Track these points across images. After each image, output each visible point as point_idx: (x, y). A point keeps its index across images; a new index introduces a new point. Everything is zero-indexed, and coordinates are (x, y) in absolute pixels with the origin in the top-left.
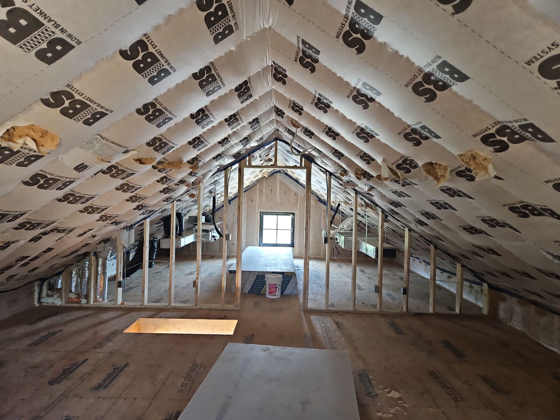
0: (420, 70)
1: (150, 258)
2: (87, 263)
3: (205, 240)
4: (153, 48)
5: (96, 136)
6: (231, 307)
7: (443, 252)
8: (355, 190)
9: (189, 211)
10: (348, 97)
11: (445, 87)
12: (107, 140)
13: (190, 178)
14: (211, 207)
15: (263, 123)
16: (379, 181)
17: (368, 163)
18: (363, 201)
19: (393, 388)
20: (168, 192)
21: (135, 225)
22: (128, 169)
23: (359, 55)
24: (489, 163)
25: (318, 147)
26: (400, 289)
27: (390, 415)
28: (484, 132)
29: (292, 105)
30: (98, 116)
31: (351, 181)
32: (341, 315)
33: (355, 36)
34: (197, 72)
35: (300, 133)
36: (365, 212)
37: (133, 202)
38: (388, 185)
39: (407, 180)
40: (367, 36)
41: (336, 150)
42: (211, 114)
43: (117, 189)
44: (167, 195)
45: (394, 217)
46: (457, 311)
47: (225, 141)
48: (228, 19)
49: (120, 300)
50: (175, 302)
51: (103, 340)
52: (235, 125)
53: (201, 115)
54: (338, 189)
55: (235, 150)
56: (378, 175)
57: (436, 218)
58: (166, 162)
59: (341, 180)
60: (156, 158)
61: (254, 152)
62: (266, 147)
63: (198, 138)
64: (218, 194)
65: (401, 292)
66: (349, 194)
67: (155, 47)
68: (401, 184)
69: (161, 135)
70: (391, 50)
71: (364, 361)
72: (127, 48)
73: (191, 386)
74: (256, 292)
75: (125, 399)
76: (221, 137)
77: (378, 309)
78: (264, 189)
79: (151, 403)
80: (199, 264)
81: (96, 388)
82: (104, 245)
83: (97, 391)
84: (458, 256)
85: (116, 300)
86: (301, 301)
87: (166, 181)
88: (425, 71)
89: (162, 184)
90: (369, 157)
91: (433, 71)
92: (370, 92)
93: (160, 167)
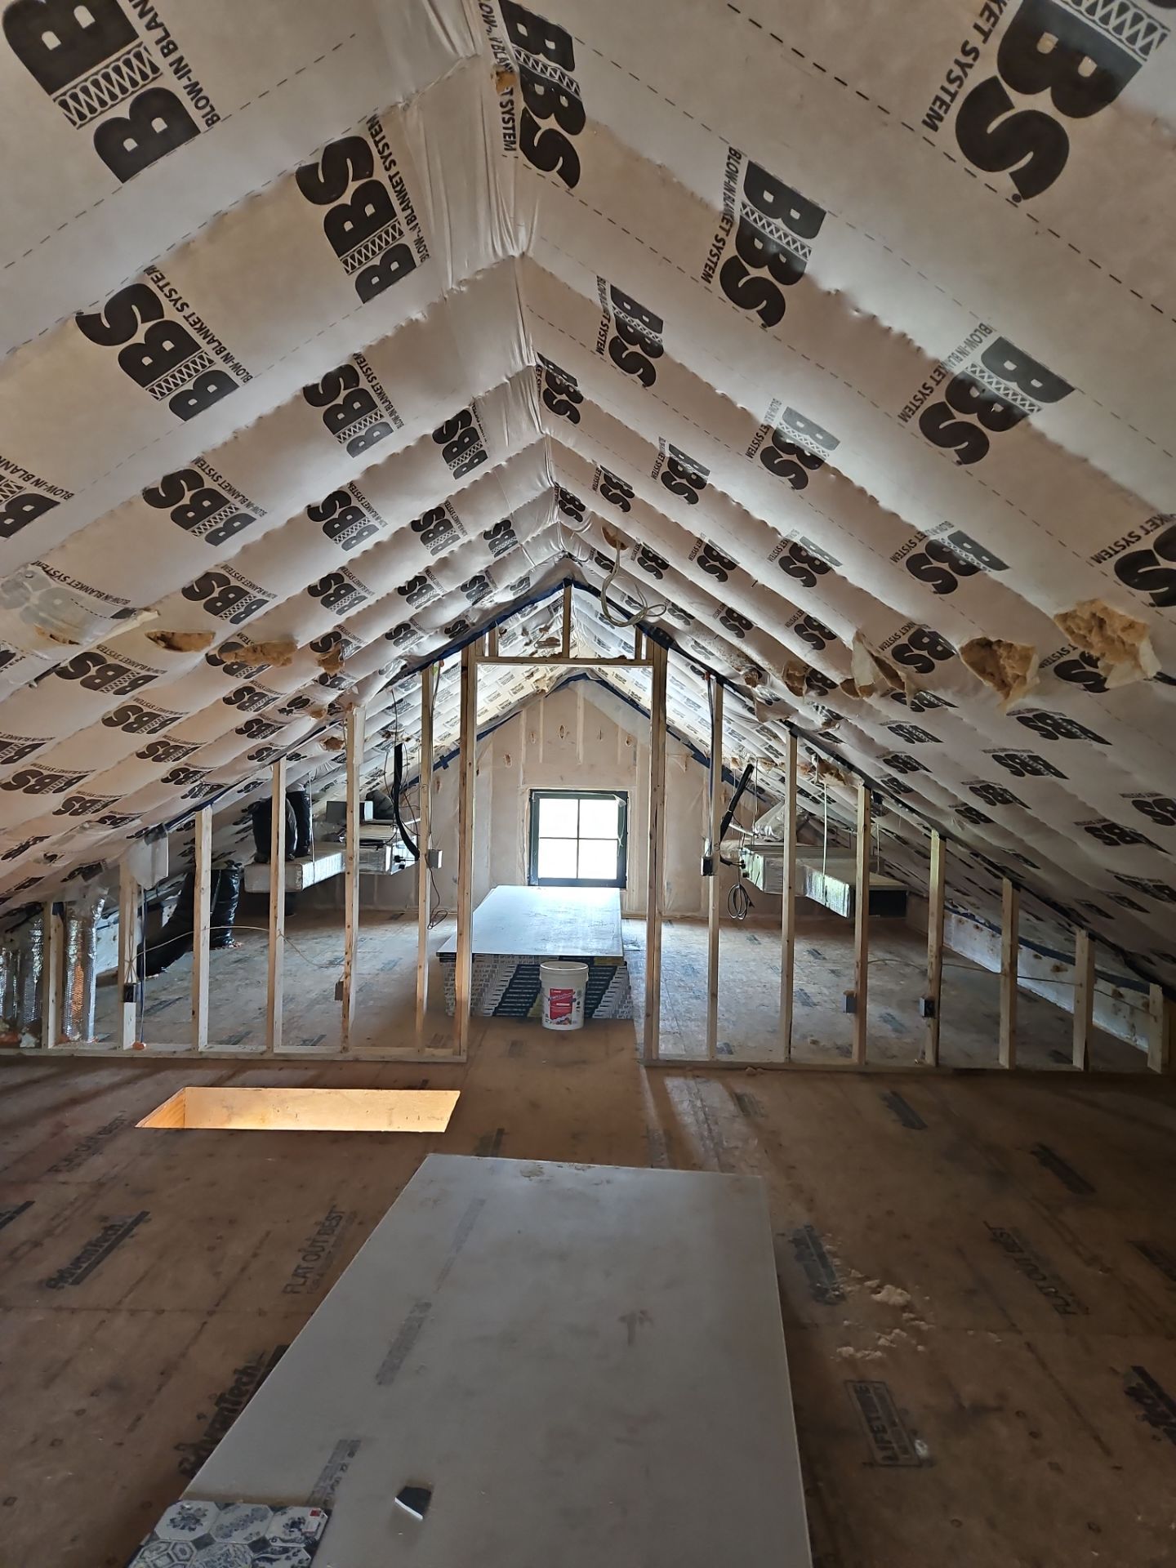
0: (939, 369)
1: (217, 918)
2: (38, 933)
3: (371, 868)
4: (177, 309)
5: (31, 568)
6: (441, 1054)
7: (1038, 897)
8: (790, 725)
9: (327, 787)
10: (750, 455)
11: (1009, 418)
12: (62, 578)
13: (323, 691)
14: (390, 779)
15: (526, 535)
16: (851, 697)
17: (819, 646)
18: (813, 757)
19: (889, 1277)
20: (260, 731)
21: (169, 825)
22: (133, 664)
23: (768, 329)
24: (1141, 637)
25: (681, 603)
26: (918, 1002)
27: (879, 1354)
28: (1124, 548)
29: (602, 481)
30: (28, 508)
31: (778, 699)
32: (750, 1075)
33: (754, 272)
34: (316, 382)
35: (628, 563)
36: (820, 789)
37: (158, 759)
38: (877, 708)
39: (927, 693)
40: (789, 271)
41: (731, 611)
42: (369, 508)
43: (108, 722)
44: (258, 742)
45: (898, 801)
46: (1078, 1062)
47: (418, 588)
48: (394, 228)
49: (129, 1038)
50: (285, 1043)
51: (76, 1150)
52: (442, 540)
53: (339, 511)
54: (744, 724)
55: (450, 613)
56: (847, 681)
57: (1011, 802)
58: (246, 646)
59: (751, 698)
60: (214, 634)
61: (504, 618)
62: (541, 605)
63: (335, 577)
64: (408, 739)
65: (918, 1011)
66: (776, 737)
67: (182, 305)
68: (908, 703)
69: (225, 567)
70: (856, 313)
71: (810, 1204)
72: (100, 309)
73: (319, 1275)
74: (515, 1012)
75: (133, 1313)
76: (404, 574)
77: (855, 1058)
78: (541, 726)
79: (205, 1323)
80: (351, 936)
81: (53, 1283)
82: (85, 884)
83: (54, 1290)
84: (1078, 908)
85: (116, 1036)
86: (640, 1037)
87: (252, 702)
88: (952, 373)
89: (241, 707)
90: (821, 628)
91: (974, 372)
92: (808, 437)
93: (229, 660)
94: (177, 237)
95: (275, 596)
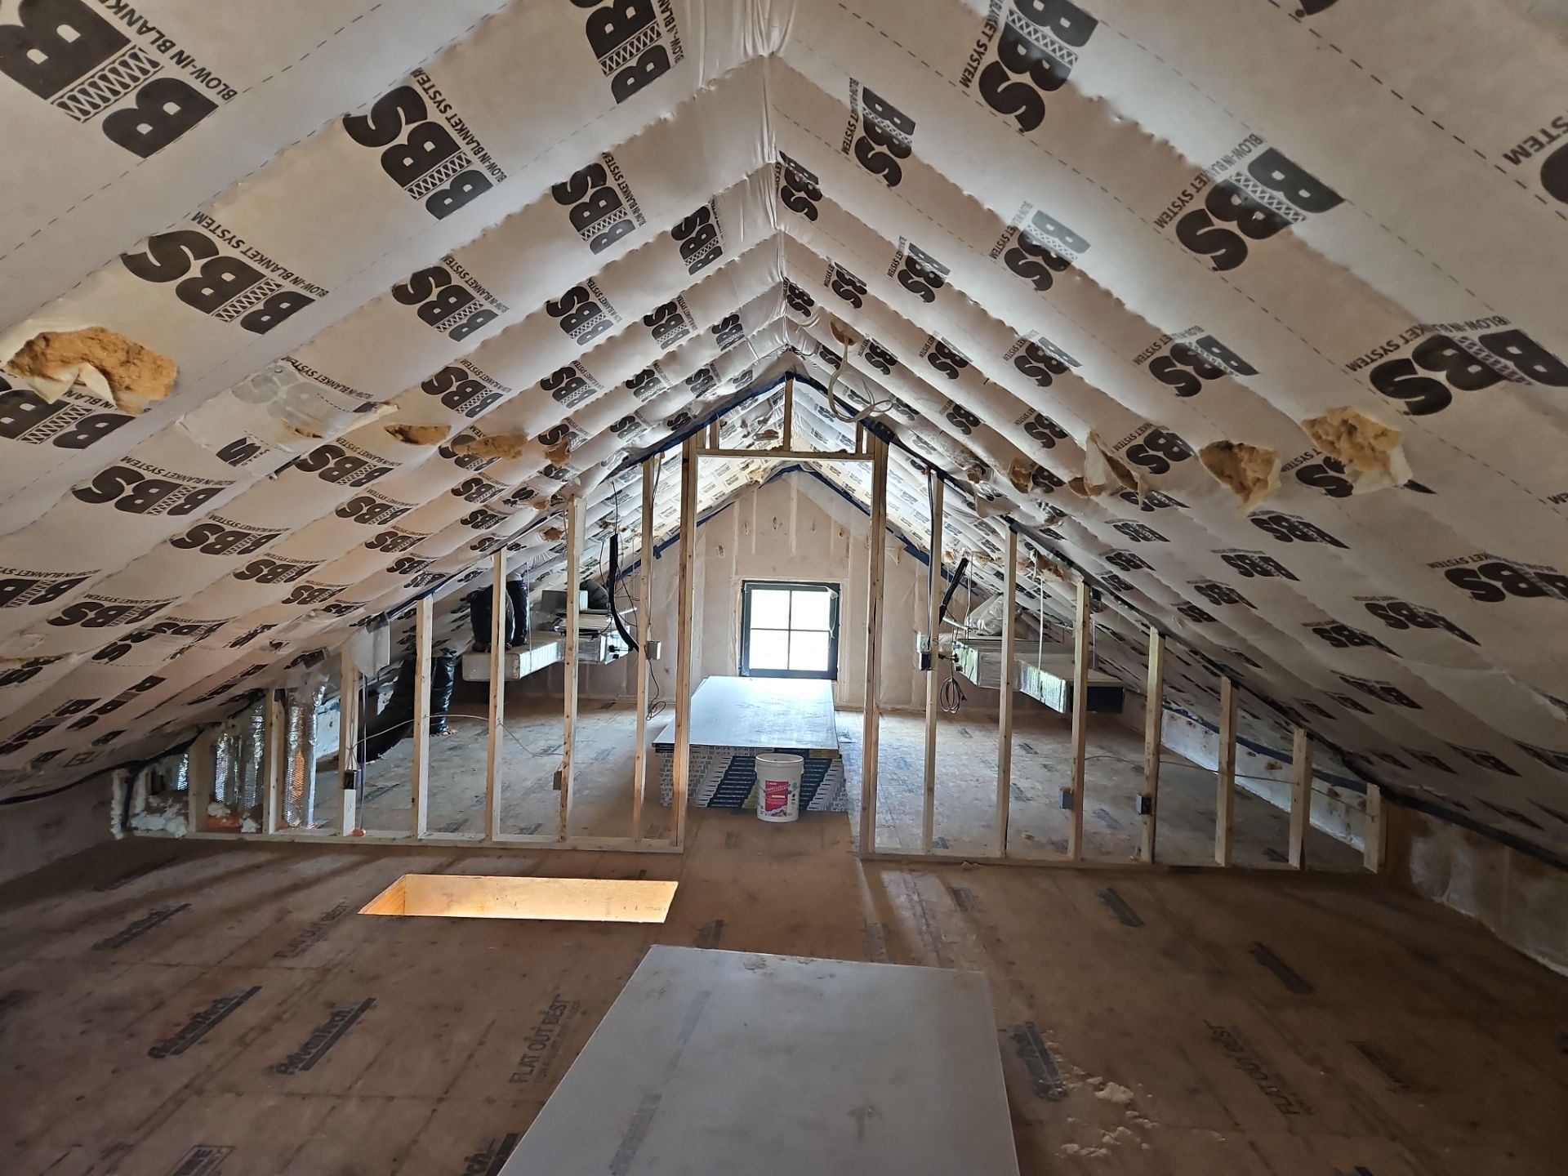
0: (1201, 177)
1: (435, 707)
2: (259, 719)
3: (587, 657)
4: (441, 111)
5: (281, 363)
6: (659, 844)
7: (1256, 695)
8: (1010, 521)
9: (542, 577)
10: (994, 256)
11: (1271, 225)
12: (310, 373)
13: (547, 483)
14: (606, 567)
15: (751, 330)
16: (1079, 495)
17: (1049, 444)
18: (1032, 553)
19: (1111, 1075)
21: (391, 613)
22: (371, 456)
23: (1026, 133)
24: (1393, 445)
25: (907, 398)
26: (1133, 799)
27: (1104, 1151)
28: (1382, 356)
29: (834, 278)
30: (285, 305)
31: (999, 495)
32: (966, 870)
33: (1015, 78)
34: (564, 181)
35: (856, 360)
36: (1036, 584)
37: (386, 549)
38: (1105, 506)
40: (1051, 78)
41: (958, 408)
42: (605, 303)
43: (341, 513)
44: (483, 532)
45: (1118, 598)
46: (1294, 861)
47: (646, 381)
48: (652, 30)
49: (349, 825)
50: (502, 831)
51: (301, 936)
52: (672, 334)
53: (577, 306)
54: (962, 519)
55: (673, 407)
56: (1076, 479)
57: (1237, 602)
58: (477, 438)
59: (972, 493)
60: (450, 427)
61: (725, 411)
62: (762, 398)
63: (567, 371)
64: (624, 530)
65: (1135, 808)
66: (994, 532)
67: (445, 107)
69: (464, 362)
70: (1117, 120)
71: (1030, 1000)
72: (367, 111)
73: (545, 1064)
74: (730, 803)
75: (364, 1099)
76: (632, 369)
77: (1071, 854)
78: (755, 517)
79: (435, 1110)
80: (570, 726)
81: (283, 1068)
82: (307, 671)
83: (284, 1076)
84: (1296, 706)
85: (338, 822)
86: (856, 829)
87: (479, 493)
88: (1214, 181)
89: (469, 499)
90: (1052, 426)
91: (1239, 181)
92: (1056, 240)
93: (461, 452)
94: (445, 41)
95: (510, 390)
